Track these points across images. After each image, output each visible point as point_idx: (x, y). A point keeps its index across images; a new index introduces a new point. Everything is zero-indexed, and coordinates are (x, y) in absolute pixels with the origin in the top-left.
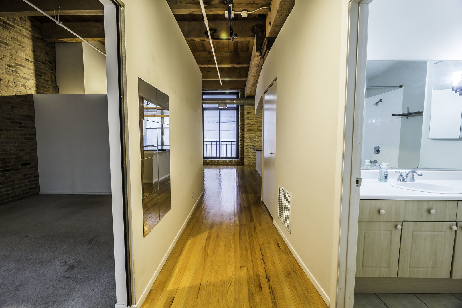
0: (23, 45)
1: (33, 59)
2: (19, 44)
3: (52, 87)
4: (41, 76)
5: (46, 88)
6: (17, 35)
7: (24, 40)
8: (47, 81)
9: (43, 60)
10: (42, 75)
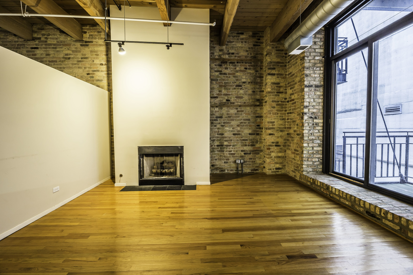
0: (98, 54)
1: (106, 62)
6: (94, 47)
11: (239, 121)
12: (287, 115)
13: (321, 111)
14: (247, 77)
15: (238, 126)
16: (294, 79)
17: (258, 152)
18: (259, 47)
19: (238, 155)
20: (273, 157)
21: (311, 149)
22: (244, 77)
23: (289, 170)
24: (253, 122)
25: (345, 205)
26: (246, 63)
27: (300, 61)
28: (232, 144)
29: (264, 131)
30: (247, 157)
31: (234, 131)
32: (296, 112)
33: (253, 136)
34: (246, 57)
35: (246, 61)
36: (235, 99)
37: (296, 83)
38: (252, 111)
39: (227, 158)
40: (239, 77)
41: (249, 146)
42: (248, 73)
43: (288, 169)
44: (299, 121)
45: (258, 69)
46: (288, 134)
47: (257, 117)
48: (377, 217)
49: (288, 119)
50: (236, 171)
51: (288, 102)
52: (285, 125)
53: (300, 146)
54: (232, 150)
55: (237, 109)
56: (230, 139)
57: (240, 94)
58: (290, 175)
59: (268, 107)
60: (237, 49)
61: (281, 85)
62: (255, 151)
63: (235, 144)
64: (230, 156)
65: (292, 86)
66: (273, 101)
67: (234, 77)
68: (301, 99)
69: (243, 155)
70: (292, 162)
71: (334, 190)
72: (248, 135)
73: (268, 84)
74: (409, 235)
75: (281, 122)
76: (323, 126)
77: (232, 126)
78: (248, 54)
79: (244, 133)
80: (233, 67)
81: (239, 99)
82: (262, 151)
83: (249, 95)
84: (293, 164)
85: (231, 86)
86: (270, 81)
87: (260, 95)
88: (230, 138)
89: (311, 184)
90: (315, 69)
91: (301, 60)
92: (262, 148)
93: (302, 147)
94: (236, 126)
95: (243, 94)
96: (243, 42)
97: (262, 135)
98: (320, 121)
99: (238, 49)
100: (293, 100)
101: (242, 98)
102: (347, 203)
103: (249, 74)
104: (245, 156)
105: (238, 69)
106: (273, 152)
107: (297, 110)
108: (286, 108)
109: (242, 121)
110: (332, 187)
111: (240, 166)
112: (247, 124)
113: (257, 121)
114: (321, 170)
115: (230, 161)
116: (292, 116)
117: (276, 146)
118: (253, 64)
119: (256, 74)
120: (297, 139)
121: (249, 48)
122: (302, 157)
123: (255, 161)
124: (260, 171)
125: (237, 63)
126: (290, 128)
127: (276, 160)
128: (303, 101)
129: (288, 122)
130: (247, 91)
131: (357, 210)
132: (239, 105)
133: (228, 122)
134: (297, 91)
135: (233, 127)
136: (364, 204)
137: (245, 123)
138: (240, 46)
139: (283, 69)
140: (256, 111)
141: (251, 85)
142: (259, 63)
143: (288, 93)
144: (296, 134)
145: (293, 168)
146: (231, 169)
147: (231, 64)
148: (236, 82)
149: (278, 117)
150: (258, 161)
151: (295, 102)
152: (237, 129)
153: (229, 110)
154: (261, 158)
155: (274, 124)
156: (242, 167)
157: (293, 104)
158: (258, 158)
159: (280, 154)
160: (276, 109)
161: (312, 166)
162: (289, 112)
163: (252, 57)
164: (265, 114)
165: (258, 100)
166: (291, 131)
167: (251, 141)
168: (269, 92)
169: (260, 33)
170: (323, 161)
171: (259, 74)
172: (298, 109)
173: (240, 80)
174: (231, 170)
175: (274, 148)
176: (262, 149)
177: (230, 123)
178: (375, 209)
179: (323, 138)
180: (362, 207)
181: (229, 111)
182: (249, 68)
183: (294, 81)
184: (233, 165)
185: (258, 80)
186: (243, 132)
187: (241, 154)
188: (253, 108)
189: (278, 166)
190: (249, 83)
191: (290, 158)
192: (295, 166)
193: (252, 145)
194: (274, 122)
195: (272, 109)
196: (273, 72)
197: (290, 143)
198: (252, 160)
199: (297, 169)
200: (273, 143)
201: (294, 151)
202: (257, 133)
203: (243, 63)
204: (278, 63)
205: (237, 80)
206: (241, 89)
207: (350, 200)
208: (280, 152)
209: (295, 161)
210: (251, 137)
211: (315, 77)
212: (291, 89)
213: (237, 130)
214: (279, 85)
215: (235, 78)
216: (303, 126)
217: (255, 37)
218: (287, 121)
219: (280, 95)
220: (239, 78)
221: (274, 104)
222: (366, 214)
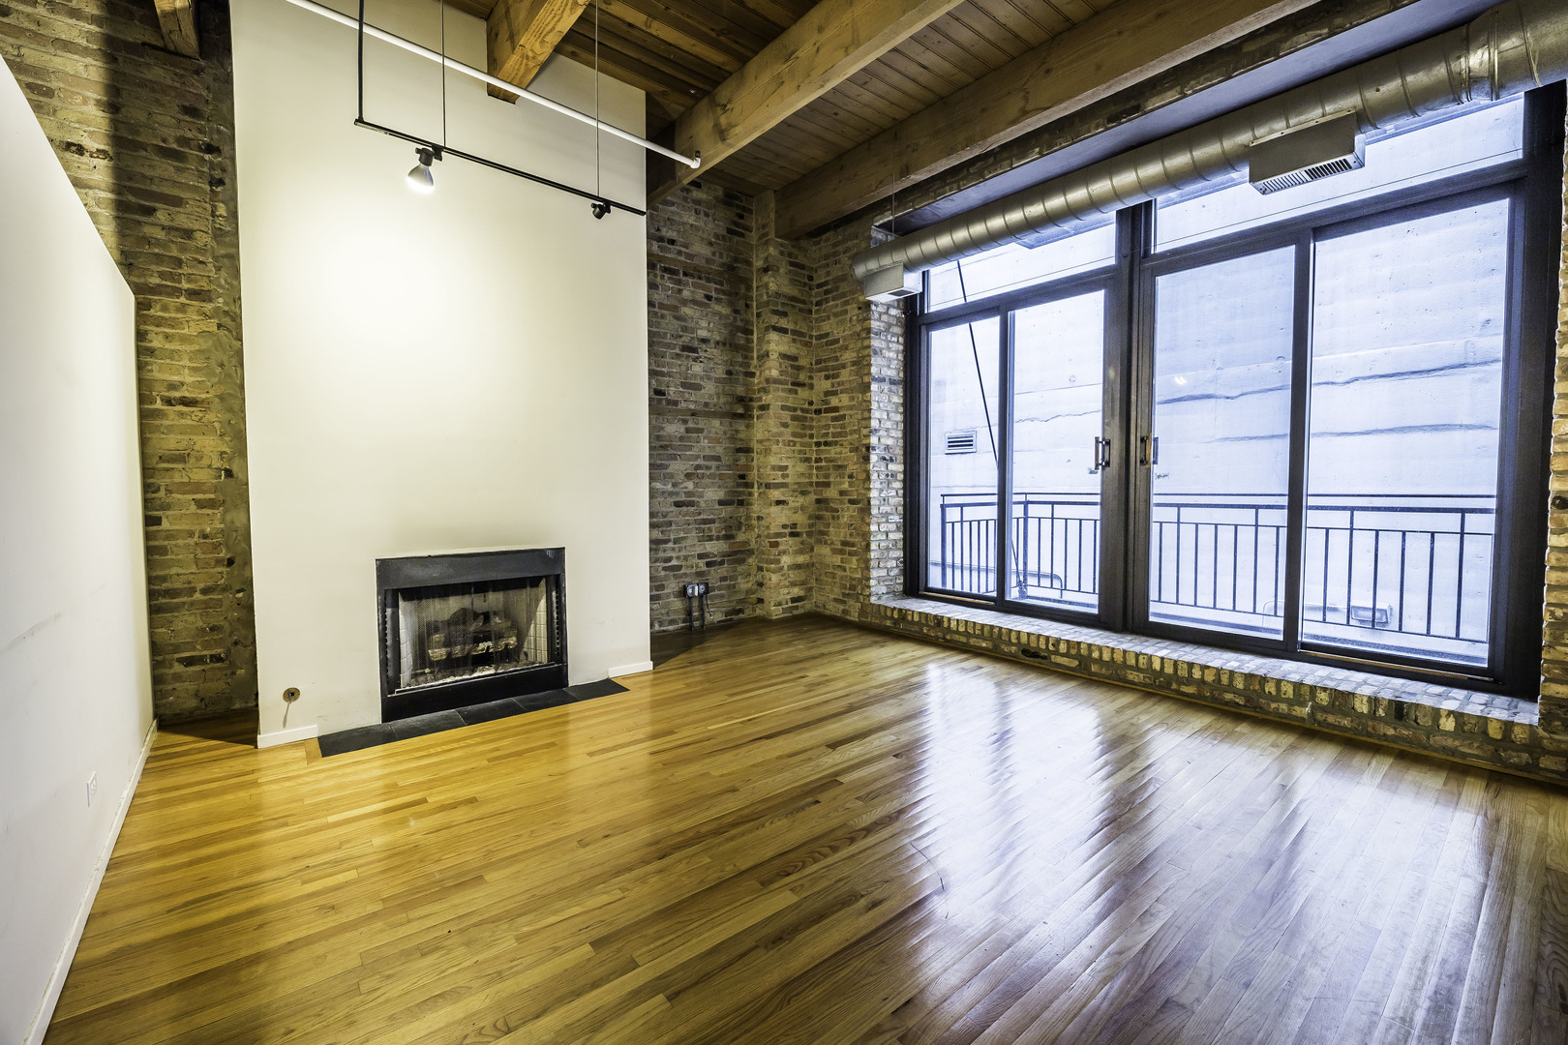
0: (49, 85)
1: (105, 140)
2: (31, 80)
3: (216, 258)
4: (150, 211)
5: (179, 263)
6: (19, 43)
7: (57, 60)
8: (188, 234)
9: (164, 141)
10: (157, 205)
11: (692, 463)
12: (815, 448)
13: (901, 443)
14: (711, 325)
15: (688, 476)
16: (839, 354)
17: (742, 556)
18: (743, 239)
19: (689, 571)
20: (786, 568)
21: (884, 537)
22: (704, 324)
23: (827, 598)
24: (730, 466)
25: (979, 651)
26: (708, 280)
27: (856, 311)
28: (672, 537)
29: (756, 494)
30: (715, 575)
31: (677, 494)
32: (845, 444)
33: (729, 509)
34: (708, 261)
35: (709, 274)
36: (681, 389)
37: (844, 366)
38: (725, 433)
39: (659, 583)
40: (690, 320)
41: (718, 538)
42: (715, 314)
43: (819, 597)
44: (855, 467)
45: (741, 305)
46: (818, 501)
47: (739, 450)
48: (1042, 654)
49: (818, 460)
50: (684, 621)
51: (818, 412)
52: (810, 476)
53: (861, 533)
54: (674, 555)
55: (685, 422)
56: (666, 519)
57: (695, 376)
58: (828, 612)
59: (771, 422)
60: (682, 230)
61: (802, 362)
62: (736, 553)
63: (682, 535)
64: (666, 576)
65: (831, 372)
66: (784, 408)
67: (678, 318)
68: (863, 411)
69: (705, 568)
70: (834, 576)
71: (953, 625)
72: (717, 507)
73: (771, 357)
74: (1093, 669)
75: (802, 468)
76: (904, 481)
77: (671, 476)
78: (714, 254)
79: (705, 498)
80: (672, 286)
81: (691, 391)
82: (751, 552)
83: (718, 380)
84: (838, 580)
85: (669, 346)
86: (775, 348)
87: (745, 385)
88: (664, 516)
89: (895, 624)
90: (889, 337)
91: (860, 308)
92: (753, 545)
93: (866, 536)
94: (682, 477)
95: (702, 378)
96: (699, 213)
97: (751, 504)
98: (897, 467)
99: (685, 231)
100: (836, 409)
101: (697, 387)
102: (984, 645)
103: (717, 318)
104: (709, 571)
105: (686, 293)
106: (784, 552)
107: (849, 437)
108: (811, 428)
109: (700, 462)
110: (949, 619)
111: (695, 603)
112: (712, 471)
113: (738, 463)
114: (901, 588)
115: (666, 591)
116: (833, 451)
117: (793, 535)
118: (726, 287)
119: (735, 319)
120: (851, 513)
121: (717, 236)
122: (867, 561)
123: (734, 586)
124: (747, 614)
125: (685, 274)
126: (827, 485)
127: (793, 576)
128: (866, 414)
129: (817, 468)
130: (711, 369)
131: (1005, 654)
132: (690, 410)
133: (661, 465)
134: (847, 386)
135: (673, 481)
136: (1018, 638)
137: (708, 468)
138: (691, 222)
139: (804, 319)
140: (737, 431)
141: (722, 351)
142: (743, 287)
143: (816, 387)
144: (846, 501)
145: (837, 592)
146: (670, 618)
147: (667, 276)
148: (681, 336)
149: (796, 455)
150: (744, 585)
151: (843, 417)
152: (686, 488)
153: (664, 425)
154: (750, 575)
155: (788, 472)
156: (701, 609)
157: (834, 419)
158: (741, 574)
159: (801, 559)
160: (789, 430)
161: (886, 580)
162: (822, 440)
163: (723, 265)
164: (760, 442)
165: (741, 400)
166: (831, 493)
167: (724, 524)
168: (776, 381)
169: (744, 198)
170: (905, 566)
171: (741, 320)
172: (851, 434)
173: (693, 330)
174: (672, 622)
175: (787, 543)
176: (752, 547)
177: (667, 467)
178: (1038, 641)
179: (905, 510)
180: (1013, 644)
181: (662, 428)
182: (716, 299)
183: (836, 359)
184: (677, 604)
185: (740, 338)
186: (701, 496)
187: (697, 566)
188: (727, 424)
189: (796, 591)
190: (718, 343)
191: (828, 565)
192: (844, 587)
193: (728, 537)
194: (786, 467)
195: (782, 429)
196: (783, 323)
197: (828, 525)
198: (728, 582)
199: (851, 592)
200: (784, 526)
201: (839, 547)
202: (738, 500)
203: (700, 278)
204: (793, 299)
205: (685, 329)
206: (695, 360)
207: (991, 638)
208: (801, 552)
209: (845, 573)
210: (726, 512)
211: (890, 360)
212: (827, 377)
213: (685, 490)
214: (797, 363)
215: (680, 323)
216: (868, 478)
217: (730, 205)
218: (815, 465)
219: (799, 389)
220: (690, 324)
221: (786, 416)
222: (1022, 657)
